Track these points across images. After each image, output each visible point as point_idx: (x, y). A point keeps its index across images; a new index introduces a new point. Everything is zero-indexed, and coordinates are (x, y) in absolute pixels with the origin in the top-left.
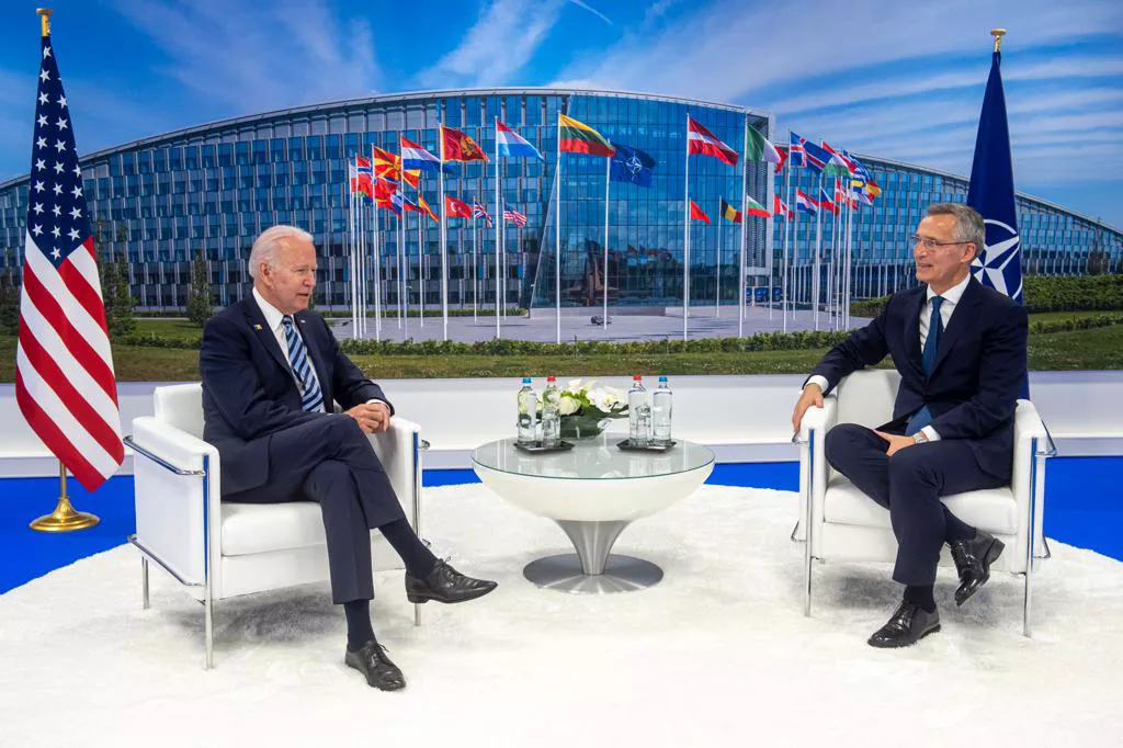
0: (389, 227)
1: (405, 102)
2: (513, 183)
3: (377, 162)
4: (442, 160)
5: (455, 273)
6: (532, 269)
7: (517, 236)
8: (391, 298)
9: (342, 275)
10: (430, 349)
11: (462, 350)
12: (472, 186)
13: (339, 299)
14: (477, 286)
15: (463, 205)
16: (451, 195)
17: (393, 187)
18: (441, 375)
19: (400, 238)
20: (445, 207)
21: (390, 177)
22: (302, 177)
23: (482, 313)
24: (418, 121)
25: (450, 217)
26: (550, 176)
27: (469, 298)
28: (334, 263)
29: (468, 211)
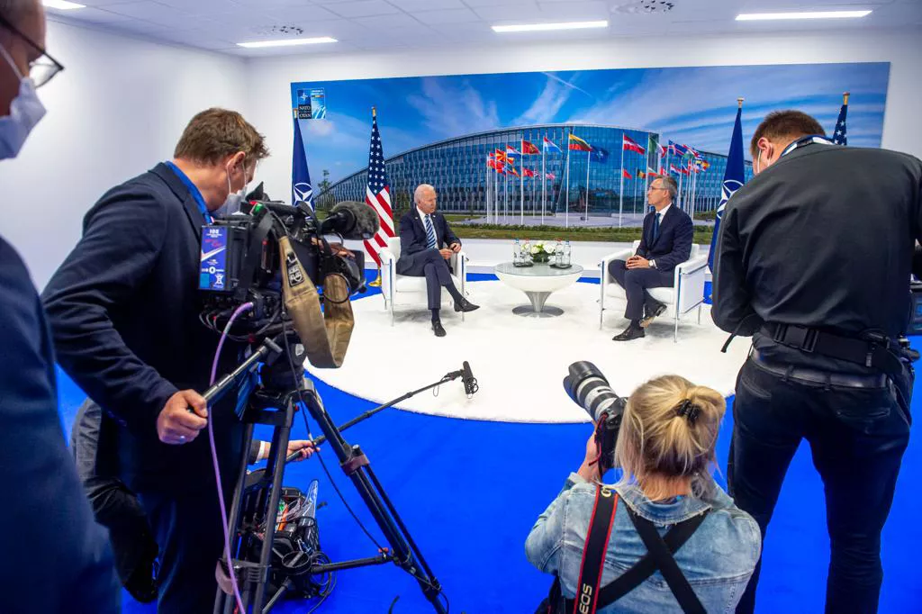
0: (501, 180)
1: (508, 131)
2: (550, 163)
3: (497, 155)
4: (522, 154)
5: (526, 198)
6: (557, 196)
7: (551, 184)
8: (502, 208)
9: (483, 199)
10: (516, 228)
11: (528, 229)
12: (534, 164)
13: (482, 208)
14: (535, 204)
15: (530, 173)
16: (525, 167)
17: (503, 165)
19: (506, 184)
20: (523, 172)
21: (502, 161)
22: (470, 161)
23: (536, 215)
24: (513, 139)
25: (525, 176)
26: (565, 159)
27: (531, 208)
28: (480, 194)
29: (532, 174)
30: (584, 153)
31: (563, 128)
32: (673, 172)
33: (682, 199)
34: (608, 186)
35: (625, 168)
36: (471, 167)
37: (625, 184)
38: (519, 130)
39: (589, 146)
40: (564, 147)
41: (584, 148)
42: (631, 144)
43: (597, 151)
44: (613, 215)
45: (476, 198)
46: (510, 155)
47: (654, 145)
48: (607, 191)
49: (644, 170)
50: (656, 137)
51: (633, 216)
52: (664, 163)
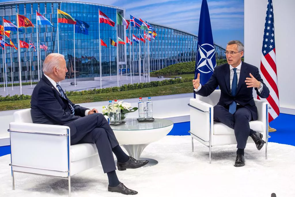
1: (5, 6)
2: (42, 34)
4: (18, 27)
5: (24, 69)
8: (1, 80)
10: (16, 98)
12: (29, 36)
14: (32, 73)
15: (26, 44)
16: (22, 40)
20: (20, 44)
24: (9, 12)
25: (21, 48)
26: (55, 32)
27: (29, 78)
29: (27, 46)
30: (70, 26)
31: (53, 3)
32: (134, 40)
33: (142, 61)
34: (90, 54)
35: (102, 38)
37: (103, 51)
38: (15, 4)
39: (74, 19)
40: (54, 20)
41: (70, 21)
42: (105, 18)
43: (81, 24)
44: (96, 78)
46: (7, 29)
47: (121, 20)
48: (90, 58)
49: (115, 40)
50: (121, 12)
51: (110, 78)
52: (128, 32)
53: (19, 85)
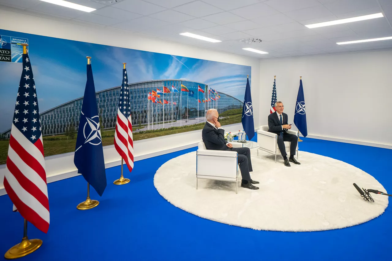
0: (154, 106)
1: (158, 82)
2: (174, 97)
3: (153, 93)
4: (163, 93)
5: (165, 114)
6: (177, 112)
7: (175, 107)
8: (155, 121)
9: (146, 117)
10: (161, 130)
11: (166, 130)
12: (168, 98)
13: (145, 122)
14: (169, 117)
16: (165, 99)
17: (155, 98)
18: (163, 135)
19: (156, 108)
20: (164, 102)
21: (155, 96)
22: (139, 97)
23: (169, 122)
24: (160, 85)
25: (165, 104)
26: (180, 95)
27: (167, 119)
28: (144, 114)
29: (167, 102)
30: (186, 93)
31: (179, 81)
35: (199, 98)
36: (140, 100)
38: (162, 81)
39: (188, 89)
40: (179, 90)
41: (186, 90)
43: (190, 92)
44: (196, 118)
45: (142, 117)
50: (207, 86)
51: (202, 118)
52: (209, 96)
53: (163, 123)
